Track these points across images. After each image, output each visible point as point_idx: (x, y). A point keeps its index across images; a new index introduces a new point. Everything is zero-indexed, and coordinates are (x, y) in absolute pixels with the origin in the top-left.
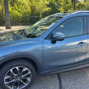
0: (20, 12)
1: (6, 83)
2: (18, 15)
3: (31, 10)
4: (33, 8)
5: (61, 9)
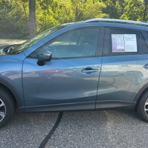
0: (57, 19)
2: (54, 23)
3: (76, 16)
4: (79, 14)
5: (124, 17)
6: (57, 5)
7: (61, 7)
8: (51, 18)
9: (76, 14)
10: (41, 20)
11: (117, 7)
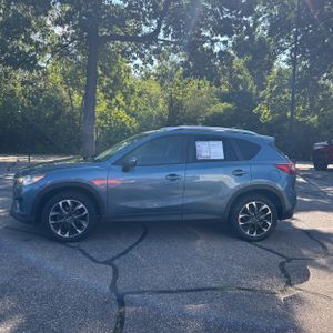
0: (133, 115)
1: (51, 222)
2: (127, 123)
3: (169, 108)
5: (260, 108)
6: (133, 91)
7: (140, 95)
8: (122, 113)
9: (171, 105)
10: (101, 118)
11: (252, 89)
